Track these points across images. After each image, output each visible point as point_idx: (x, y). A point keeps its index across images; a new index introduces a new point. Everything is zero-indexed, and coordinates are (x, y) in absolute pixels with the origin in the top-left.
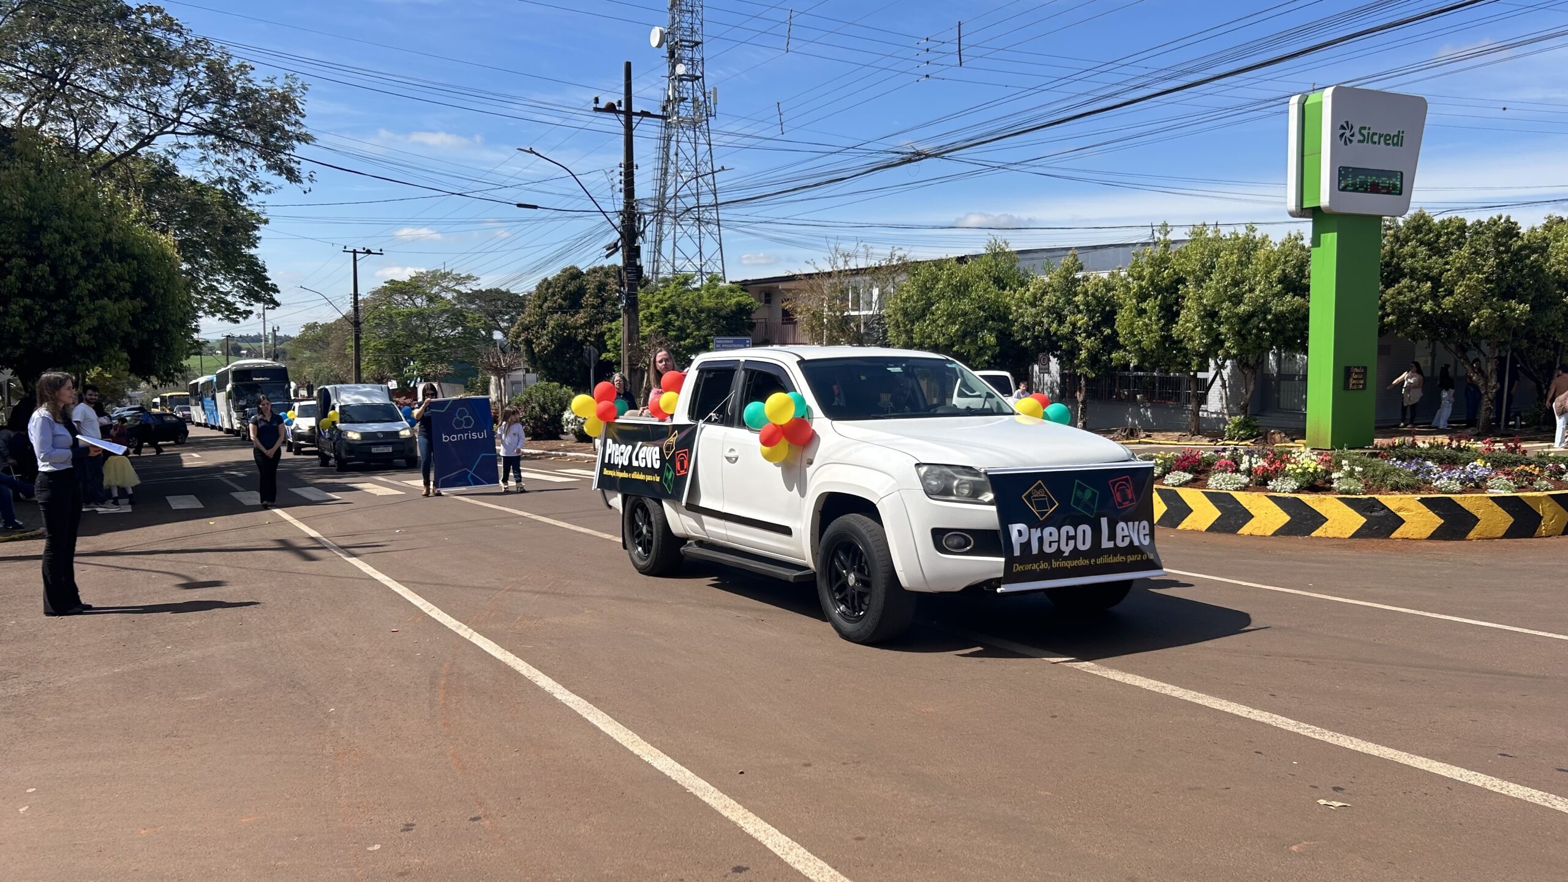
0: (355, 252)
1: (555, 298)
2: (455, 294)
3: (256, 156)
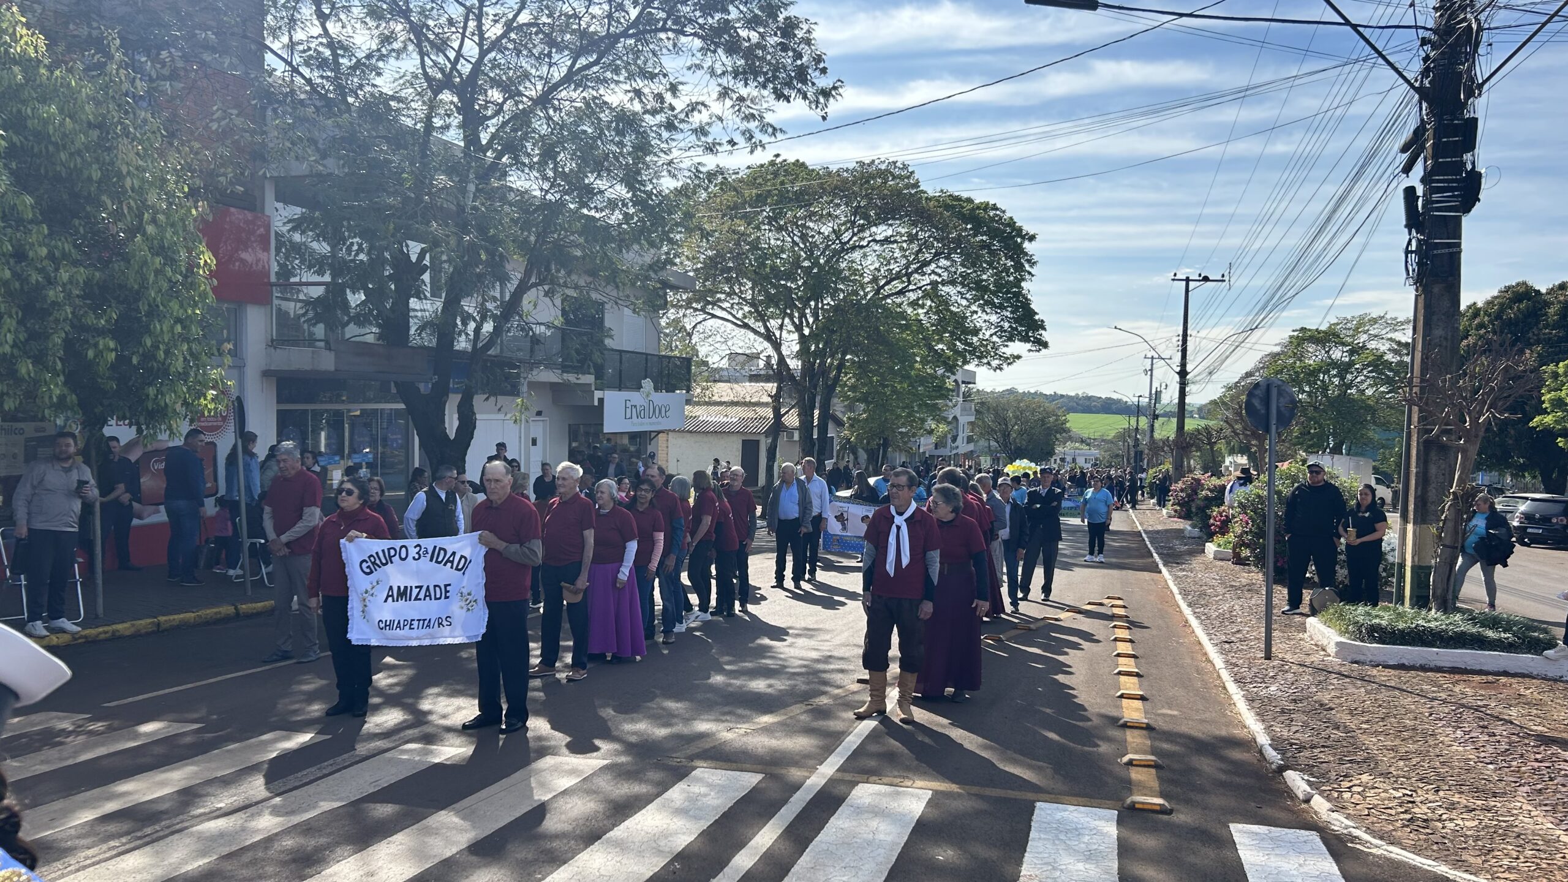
0: (1187, 280)
1: (1482, 331)
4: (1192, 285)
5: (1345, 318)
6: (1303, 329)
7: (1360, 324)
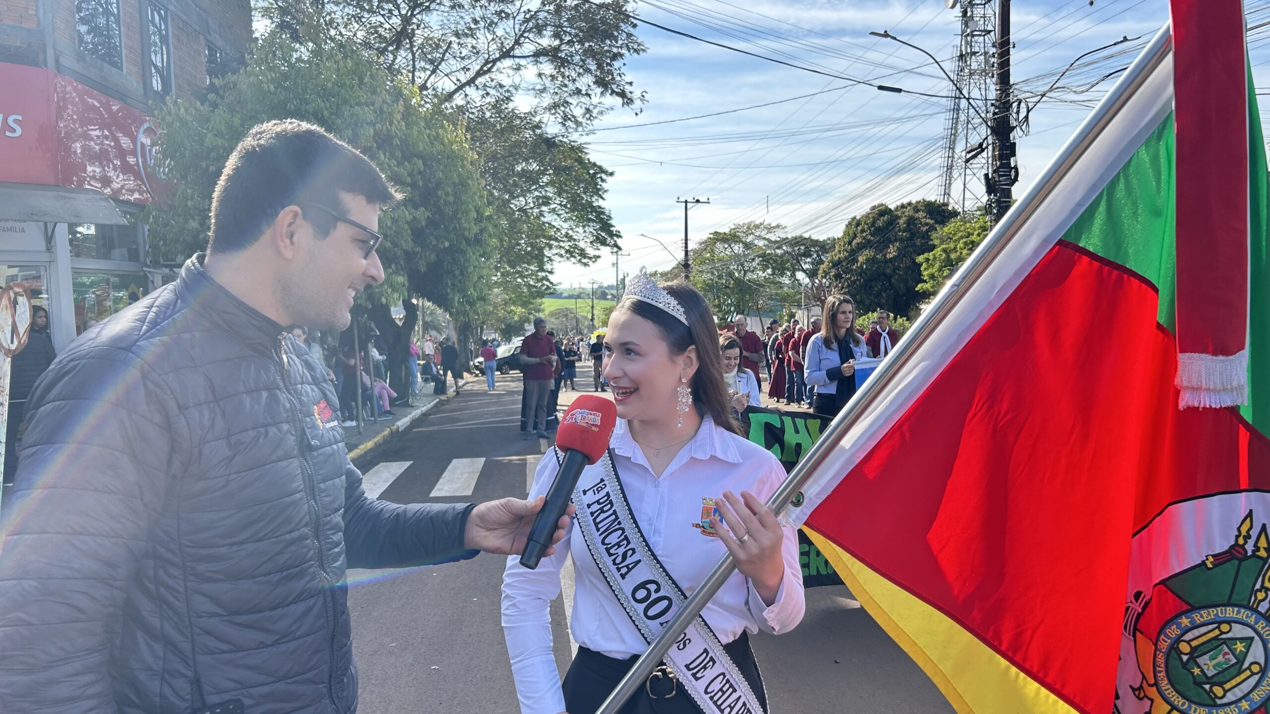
0: (686, 202)
1: (864, 234)
2: (766, 243)
3: (591, 84)
4: (689, 205)
5: (739, 225)
6: (715, 232)
7: (749, 228)
